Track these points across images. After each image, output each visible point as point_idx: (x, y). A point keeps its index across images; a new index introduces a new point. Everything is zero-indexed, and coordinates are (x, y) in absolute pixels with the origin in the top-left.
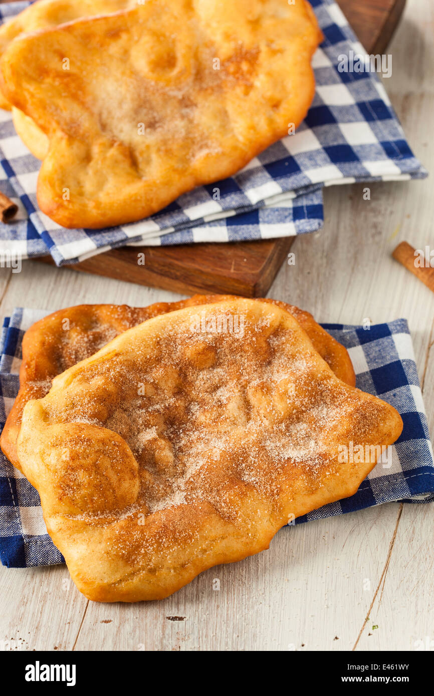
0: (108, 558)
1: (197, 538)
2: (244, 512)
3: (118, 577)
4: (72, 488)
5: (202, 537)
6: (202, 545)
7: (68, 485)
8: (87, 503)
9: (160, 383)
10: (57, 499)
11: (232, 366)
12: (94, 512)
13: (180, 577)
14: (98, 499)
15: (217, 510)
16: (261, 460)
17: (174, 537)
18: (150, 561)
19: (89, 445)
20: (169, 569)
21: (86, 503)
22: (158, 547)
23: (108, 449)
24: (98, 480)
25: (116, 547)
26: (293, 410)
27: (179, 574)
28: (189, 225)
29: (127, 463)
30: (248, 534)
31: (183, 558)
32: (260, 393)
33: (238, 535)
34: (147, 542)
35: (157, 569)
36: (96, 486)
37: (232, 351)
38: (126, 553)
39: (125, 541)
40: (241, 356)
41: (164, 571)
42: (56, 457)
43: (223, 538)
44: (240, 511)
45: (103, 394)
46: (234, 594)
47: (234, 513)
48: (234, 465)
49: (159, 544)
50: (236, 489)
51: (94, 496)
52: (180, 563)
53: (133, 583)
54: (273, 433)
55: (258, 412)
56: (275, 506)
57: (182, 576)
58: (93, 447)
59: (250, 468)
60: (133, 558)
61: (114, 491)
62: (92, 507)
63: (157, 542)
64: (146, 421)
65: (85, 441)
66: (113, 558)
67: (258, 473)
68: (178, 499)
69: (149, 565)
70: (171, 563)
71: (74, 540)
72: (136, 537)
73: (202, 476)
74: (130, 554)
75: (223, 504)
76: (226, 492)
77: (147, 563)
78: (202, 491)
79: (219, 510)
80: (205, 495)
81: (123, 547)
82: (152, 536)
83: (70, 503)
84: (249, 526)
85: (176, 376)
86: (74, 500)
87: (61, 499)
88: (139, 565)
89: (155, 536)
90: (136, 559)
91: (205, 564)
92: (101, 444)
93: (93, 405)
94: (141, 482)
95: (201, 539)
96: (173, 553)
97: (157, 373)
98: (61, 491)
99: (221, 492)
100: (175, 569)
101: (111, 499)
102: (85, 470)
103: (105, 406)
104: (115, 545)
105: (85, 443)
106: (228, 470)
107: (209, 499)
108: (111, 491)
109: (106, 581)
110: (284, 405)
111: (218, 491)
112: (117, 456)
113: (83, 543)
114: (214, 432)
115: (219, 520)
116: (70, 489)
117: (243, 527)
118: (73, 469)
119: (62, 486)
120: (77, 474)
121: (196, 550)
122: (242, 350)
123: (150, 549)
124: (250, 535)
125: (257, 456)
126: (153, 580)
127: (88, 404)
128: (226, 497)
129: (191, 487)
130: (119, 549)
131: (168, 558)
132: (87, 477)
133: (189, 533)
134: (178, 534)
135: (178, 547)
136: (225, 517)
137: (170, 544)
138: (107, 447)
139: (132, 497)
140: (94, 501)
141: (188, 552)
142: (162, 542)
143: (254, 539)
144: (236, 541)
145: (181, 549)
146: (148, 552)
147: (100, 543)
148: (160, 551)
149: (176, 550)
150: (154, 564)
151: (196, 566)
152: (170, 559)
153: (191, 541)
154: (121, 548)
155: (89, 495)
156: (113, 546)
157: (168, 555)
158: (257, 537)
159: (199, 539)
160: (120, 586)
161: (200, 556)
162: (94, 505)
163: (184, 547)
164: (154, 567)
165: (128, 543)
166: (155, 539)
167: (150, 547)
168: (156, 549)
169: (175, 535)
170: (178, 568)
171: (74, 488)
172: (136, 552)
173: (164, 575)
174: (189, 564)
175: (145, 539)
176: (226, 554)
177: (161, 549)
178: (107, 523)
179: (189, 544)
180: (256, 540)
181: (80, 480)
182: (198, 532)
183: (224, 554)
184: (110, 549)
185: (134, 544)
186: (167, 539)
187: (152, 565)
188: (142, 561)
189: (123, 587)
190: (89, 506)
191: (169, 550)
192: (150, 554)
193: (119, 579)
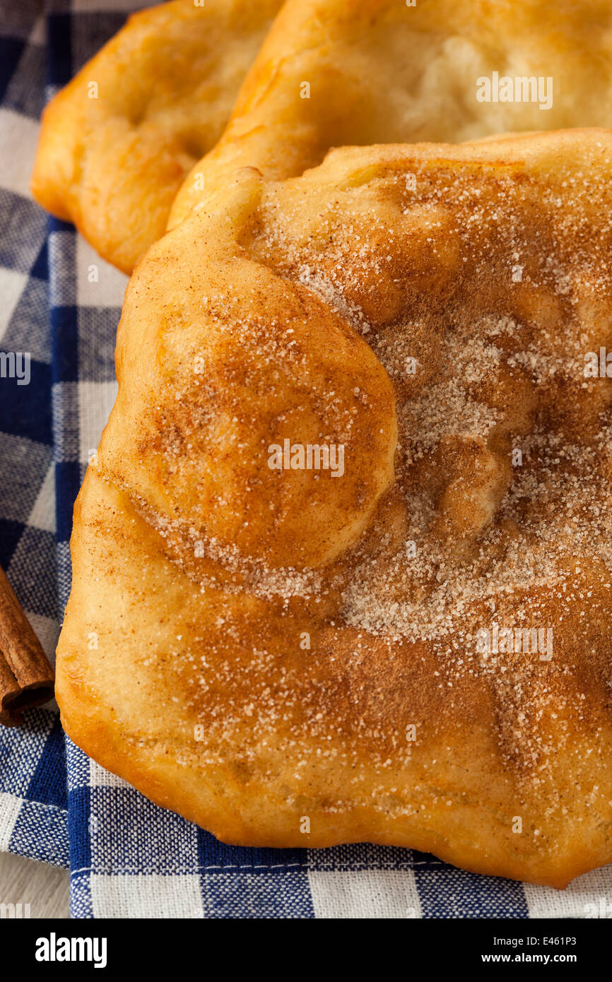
0: (156, 670)
1: (402, 763)
2: (559, 768)
3: (152, 727)
4: (182, 442)
5: (415, 766)
6: (400, 785)
7: (177, 429)
8: (197, 501)
10: (135, 446)
14: (228, 508)
15: (498, 721)
17: (348, 723)
18: (253, 743)
22: (292, 723)
24: (253, 462)
25: (192, 659)
29: (358, 463)
30: (533, 828)
31: (336, 787)
34: (274, 693)
35: (259, 772)
36: (240, 473)
38: (207, 688)
39: (221, 655)
41: (271, 787)
42: (195, 342)
44: (551, 762)
45: (416, 256)
47: (535, 756)
49: (300, 719)
50: (578, 701)
51: (221, 495)
52: (321, 793)
58: (296, 374)
60: (217, 709)
62: (204, 519)
63: (299, 709)
65: (285, 346)
66: (168, 678)
69: (243, 750)
71: (112, 572)
72: (255, 666)
75: (522, 717)
76: (548, 693)
77: (242, 745)
79: (504, 723)
81: (209, 669)
82: (296, 686)
83: (160, 473)
84: (549, 811)
86: (170, 473)
87: (144, 449)
89: (304, 691)
90: (220, 717)
92: (320, 379)
93: (372, 270)
94: (370, 530)
95: (409, 771)
96: (320, 762)
97: (590, 281)
98: (155, 432)
99: (537, 684)
101: (260, 526)
102: (238, 416)
103: (401, 289)
104: (192, 652)
106: (592, 639)
108: (272, 507)
109: (119, 719)
115: (488, 750)
117: (531, 804)
119: (164, 421)
121: (381, 787)
123: (269, 716)
124: (537, 832)
128: (540, 703)
130: (195, 667)
131: (300, 764)
132: (234, 437)
133: (389, 738)
134: (362, 723)
135: (339, 754)
136: (505, 752)
137: (326, 736)
138: (332, 394)
139: (317, 554)
140: (216, 506)
141: (360, 781)
142: (311, 717)
143: (540, 849)
144: (493, 828)
145: (345, 763)
146: (260, 718)
147: (161, 621)
148: (291, 737)
149: (331, 759)
150: (258, 758)
151: (356, 824)
152: (304, 770)
153: (383, 761)
154: (202, 669)
155: (211, 484)
156: (184, 652)
157: (303, 758)
158: (551, 850)
159: (403, 767)
160: (146, 753)
161: (380, 808)
162: (211, 515)
163: (358, 764)
164: (254, 762)
165: (226, 668)
166: (299, 700)
167: (271, 711)
168: (283, 725)
169: (353, 721)
170: (310, 799)
171: (186, 445)
172: (231, 702)
173: (266, 797)
174: (342, 811)
175: (275, 685)
176: (447, 841)
177: (296, 733)
178: (213, 579)
179: (373, 764)
180: (543, 854)
181: (211, 435)
182: (414, 747)
183: (443, 841)
184: (175, 653)
185: (239, 677)
186: (327, 718)
187: (251, 755)
188: (232, 732)
189: (151, 761)
190: (199, 509)
191: (315, 749)
192: (261, 728)
193: (151, 737)
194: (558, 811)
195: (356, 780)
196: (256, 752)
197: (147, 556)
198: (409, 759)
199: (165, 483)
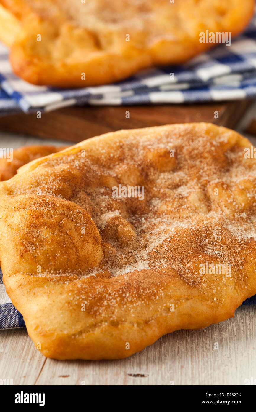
0: (69, 307)
1: (162, 296)
2: (208, 278)
3: (79, 327)
4: (34, 245)
5: (166, 295)
6: (166, 303)
7: (30, 242)
8: (49, 261)
9: (123, 178)
10: (18, 257)
11: (193, 169)
12: (55, 270)
13: (144, 334)
14: (60, 256)
15: (181, 275)
16: (224, 237)
17: (137, 293)
18: (113, 313)
19: (53, 208)
20: (132, 323)
21: (47, 259)
22: (121, 300)
23: (72, 214)
24: (61, 237)
25: (78, 298)
26: (253, 202)
27: (142, 329)
28: (146, 90)
29: (91, 229)
30: (213, 299)
31: (147, 315)
32: (221, 188)
33: (204, 299)
34: (110, 295)
35: (120, 322)
36: (59, 243)
37: (192, 158)
38: (88, 304)
39: (86, 293)
40: (201, 162)
41: (127, 325)
42: (20, 217)
43: (187, 299)
44: (205, 277)
45: (67, 175)
46: (198, 358)
47: (199, 279)
48: (197, 239)
49: (123, 298)
50: (200, 258)
51: (56, 253)
52: (143, 318)
53: (94, 334)
54: (235, 220)
55: (218, 204)
56: (240, 275)
57: (145, 332)
58: (57, 209)
59: (213, 244)
60: (95, 309)
61: (77, 251)
62: (54, 265)
63: (120, 296)
64: (109, 205)
65: (49, 204)
66: (75, 308)
67: (222, 248)
68: (141, 266)
69: (111, 317)
70: (134, 317)
71: (34, 294)
72: (99, 291)
73: (165, 247)
75: (187, 271)
76: (190, 261)
77: (110, 315)
78: (165, 260)
79: (183, 276)
80: (168, 263)
81: (85, 298)
82: (115, 290)
83: (32, 260)
84: (214, 291)
85: (138, 174)
86: (35, 257)
87: (22, 256)
88: (101, 316)
89: (118, 291)
90: (98, 310)
91: (169, 323)
92: (65, 209)
93: (58, 183)
94: (104, 251)
95: (165, 298)
96: (137, 308)
97: (121, 169)
98: (22, 248)
99: (185, 260)
100: (138, 325)
101: (73, 258)
102: (48, 227)
103: (69, 185)
104: (77, 296)
105: (50, 206)
106: (191, 242)
107: (173, 266)
108: (74, 249)
109: (65, 332)
110: (244, 198)
111: (182, 260)
112: (81, 221)
113: (44, 295)
114: (175, 217)
115: (184, 284)
116: (33, 246)
117: (208, 292)
118: (36, 227)
119: (24, 243)
120: (40, 231)
121: (160, 307)
122: (201, 157)
123: (113, 302)
124: (215, 299)
125: (220, 233)
126: (115, 332)
127: (53, 182)
128: (190, 264)
129: (154, 257)
130: (81, 300)
131: (131, 311)
132: (51, 233)
133: (153, 291)
134: (142, 291)
135: (141, 302)
136: (189, 282)
137: (134, 299)
138: (71, 212)
139: (95, 261)
140: (56, 258)
141: (152, 308)
142: (125, 297)
143: (219, 304)
144: (201, 303)
145: (145, 305)
146: (110, 304)
147: (61, 294)
148: (123, 305)
149: (140, 305)
150: (117, 317)
151: (160, 324)
152: (133, 313)
153: (156, 298)
154: (83, 299)
155: (51, 251)
156: (74, 297)
157: (131, 309)
158: (223, 302)
159: (163, 297)
160: (80, 338)
161: (164, 314)
162: (56, 262)
163: (149, 303)
164: (117, 320)
165: (91, 295)
166: (119, 294)
167: (112, 300)
168: (119, 302)
169: (139, 291)
170: (141, 323)
171: (36, 244)
172: (99, 304)
173: (127, 328)
174: (153, 321)
175: (108, 293)
176: (191, 315)
177: (124, 303)
178: (68, 280)
179: (153, 300)
180: (221, 305)
181: (43, 236)
182: (162, 290)
183: (189, 315)
184: (72, 299)
185: (96, 296)
186: (130, 294)
187: (114, 318)
188: (104, 313)
189: (84, 338)
190: (51, 263)
191: (133, 305)
192: (112, 307)
193: (79, 330)
194: (217, 290)
195: (151, 308)
196: (115, 315)
197: (43, 282)
198: (163, 293)
199: (35, 261)
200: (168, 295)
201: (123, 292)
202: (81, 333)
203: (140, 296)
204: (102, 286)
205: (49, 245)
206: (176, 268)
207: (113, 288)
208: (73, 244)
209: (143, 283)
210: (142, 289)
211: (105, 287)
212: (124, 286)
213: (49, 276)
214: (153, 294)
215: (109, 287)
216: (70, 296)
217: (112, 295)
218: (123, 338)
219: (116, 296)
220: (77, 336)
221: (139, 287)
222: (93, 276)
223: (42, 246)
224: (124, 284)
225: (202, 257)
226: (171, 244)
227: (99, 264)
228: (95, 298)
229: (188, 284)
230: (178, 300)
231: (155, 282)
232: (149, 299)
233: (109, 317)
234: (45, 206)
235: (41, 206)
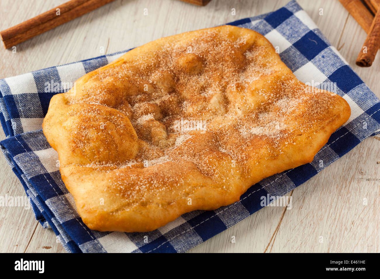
0: (108, 191)
2: (220, 170)
3: (115, 206)
5: (185, 183)
6: (185, 189)
7: (80, 140)
8: (95, 155)
10: (71, 152)
12: (100, 162)
13: (167, 213)
14: (104, 151)
15: (198, 168)
17: (163, 181)
18: (143, 196)
19: (99, 114)
20: (158, 204)
21: (93, 153)
22: (150, 186)
23: (114, 118)
24: (104, 136)
25: (116, 184)
27: (166, 209)
31: (170, 198)
32: (236, 91)
33: (215, 186)
35: (148, 203)
36: (102, 141)
38: (124, 188)
39: (123, 180)
41: (153, 205)
42: (72, 121)
43: (202, 187)
44: (217, 170)
45: (112, 87)
47: (212, 171)
48: (213, 140)
50: (214, 154)
51: (100, 149)
52: (167, 201)
56: (244, 169)
57: (168, 211)
58: (102, 115)
60: (129, 192)
61: (117, 147)
62: (99, 158)
63: (149, 183)
65: (95, 110)
66: (113, 191)
69: (141, 199)
70: (159, 199)
71: (82, 180)
72: (133, 178)
74: (126, 190)
75: (203, 165)
76: (206, 156)
77: (140, 198)
78: (187, 156)
79: (200, 168)
80: (189, 158)
81: (122, 184)
82: (145, 178)
83: (81, 154)
84: (224, 181)
85: (171, 79)
86: (84, 152)
87: (74, 151)
88: (134, 198)
89: (148, 179)
90: (131, 194)
92: (108, 114)
93: (103, 94)
94: (139, 147)
95: (185, 185)
96: (162, 192)
98: (74, 145)
99: (203, 156)
100: (162, 205)
101: (114, 152)
103: (113, 96)
104: (115, 182)
105: (96, 112)
106: (208, 142)
107: (193, 160)
108: (114, 146)
109: (105, 210)
111: (200, 155)
112: (121, 124)
113: (89, 181)
115: (200, 174)
116: (82, 143)
117: (219, 181)
118: (85, 128)
119: (75, 141)
120: (88, 131)
121: (181, 192)
124: (224, 187)
126: (144, 211)
127: (100, 94)
128: (206, 159)
130: (118, 185)
131: (157, 195)
132: (96, 133)
133: (175, 179)
134: (167, 179)
135: (166, 188)
136: (205, 174)
137: (160, 185)
138: (113, 116)
139: (131, 155)
140: (100, 152)
142: (153, 183)
144: (214, 190)
145: (168, 190)
146: (141, 189)
147: (103, 180)
148: (151, 190)
149: (164, 190)
150: (146, 199)
151: (180, 205)
152: (159, 196)
153: (177, 185)
154: (120, 185)
155: (96, 147)
156: (113, 183)
157: (157, 193)
158: (230, 190)
159: (183, 184)
160: (117, 214)
161: (183, 198)
162: (100, 155)
163: (171, 188)
164: (146, 201)
165: (126, 182)
166: (148, 181)
167: (143, 186)
168: (148, 188)
169: (164, 179)
170: (165, 204)
171: (85, 142)
172: (132, 189)
173: (154, 208)
174: (174, 203)
175: (140, 180)
176: (204, 199)
177: (152, 188)
178: (109, 169)
179: (175, 187)
180: (229, 191)
181: (90, 136)
182: (182, 179)
183: (203, 199)
184: (111, 184)
185: (130, 182)
186: (157, 181)
187: (144, 199)
188: (136, 195)
189: (120, 215)
190: (96, 157)
191: (159, 190)
192: (143, 191)
193: (116, 209)
194: (226, 179)
195: (173, 193)
196: (145, 198)
197: (90, 171)
198: (183, 181)
199: (84, 155)
200: (188, 183)
201: (152, 180)
202: (117, 211)
203: (164, 184)
204: (135, 175)
205: (94, 142)
206: (195, 162)
207: (144, 176)
208: (114, 141)
209: (168, 173)
210: (167, 178)
211: (138, 175)
212: (153, 175)
213: (94, 166)
214: (175, 182)
215: (140, 175)
216: (110, 182)
217: (143, 182)
218: (150, 216)
219: (146, 183)
220: (115, 213)
221: (165, 176)
222: (129, 167)
223: (89, 143)
224: (153, 173)
225: (216, 154)
226: (192, 143)
227: (135, 157)
228: (129, 184)
229: (204, 175)
230: (195, 187)
231: (177, 172)
232: (172, 186)
233: (139, 199)
234: (92, 112)
235: (89, 112)
